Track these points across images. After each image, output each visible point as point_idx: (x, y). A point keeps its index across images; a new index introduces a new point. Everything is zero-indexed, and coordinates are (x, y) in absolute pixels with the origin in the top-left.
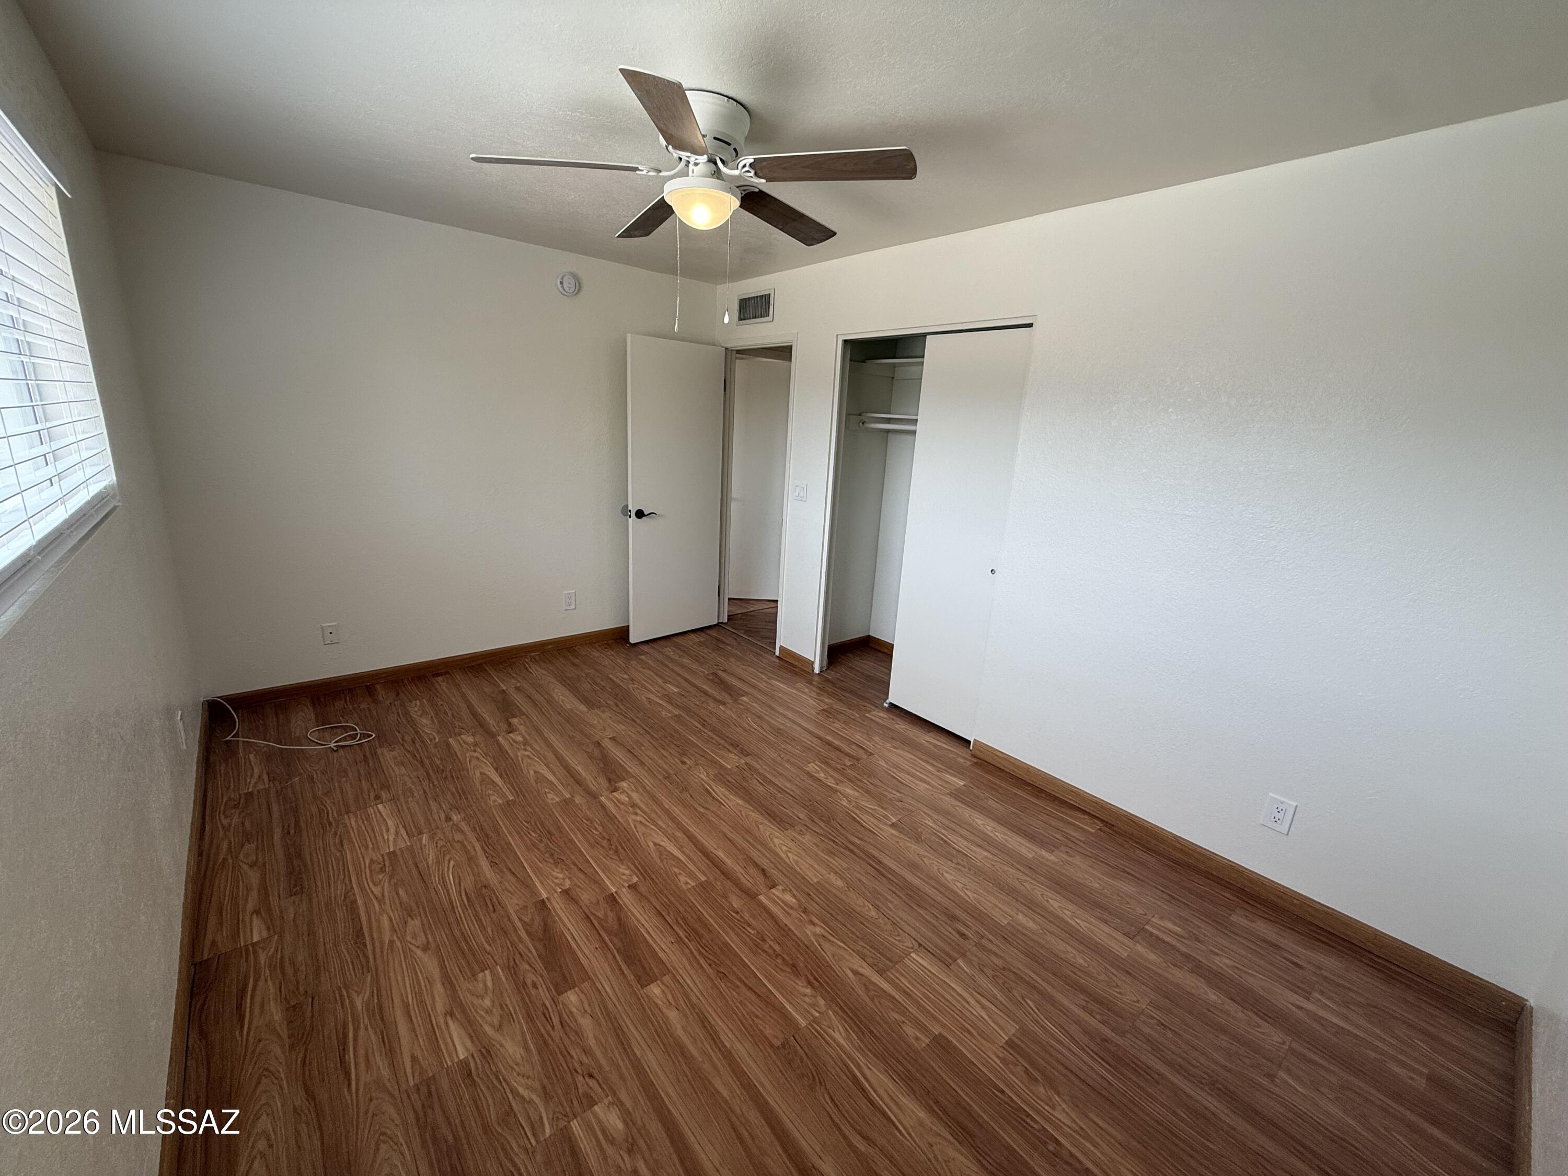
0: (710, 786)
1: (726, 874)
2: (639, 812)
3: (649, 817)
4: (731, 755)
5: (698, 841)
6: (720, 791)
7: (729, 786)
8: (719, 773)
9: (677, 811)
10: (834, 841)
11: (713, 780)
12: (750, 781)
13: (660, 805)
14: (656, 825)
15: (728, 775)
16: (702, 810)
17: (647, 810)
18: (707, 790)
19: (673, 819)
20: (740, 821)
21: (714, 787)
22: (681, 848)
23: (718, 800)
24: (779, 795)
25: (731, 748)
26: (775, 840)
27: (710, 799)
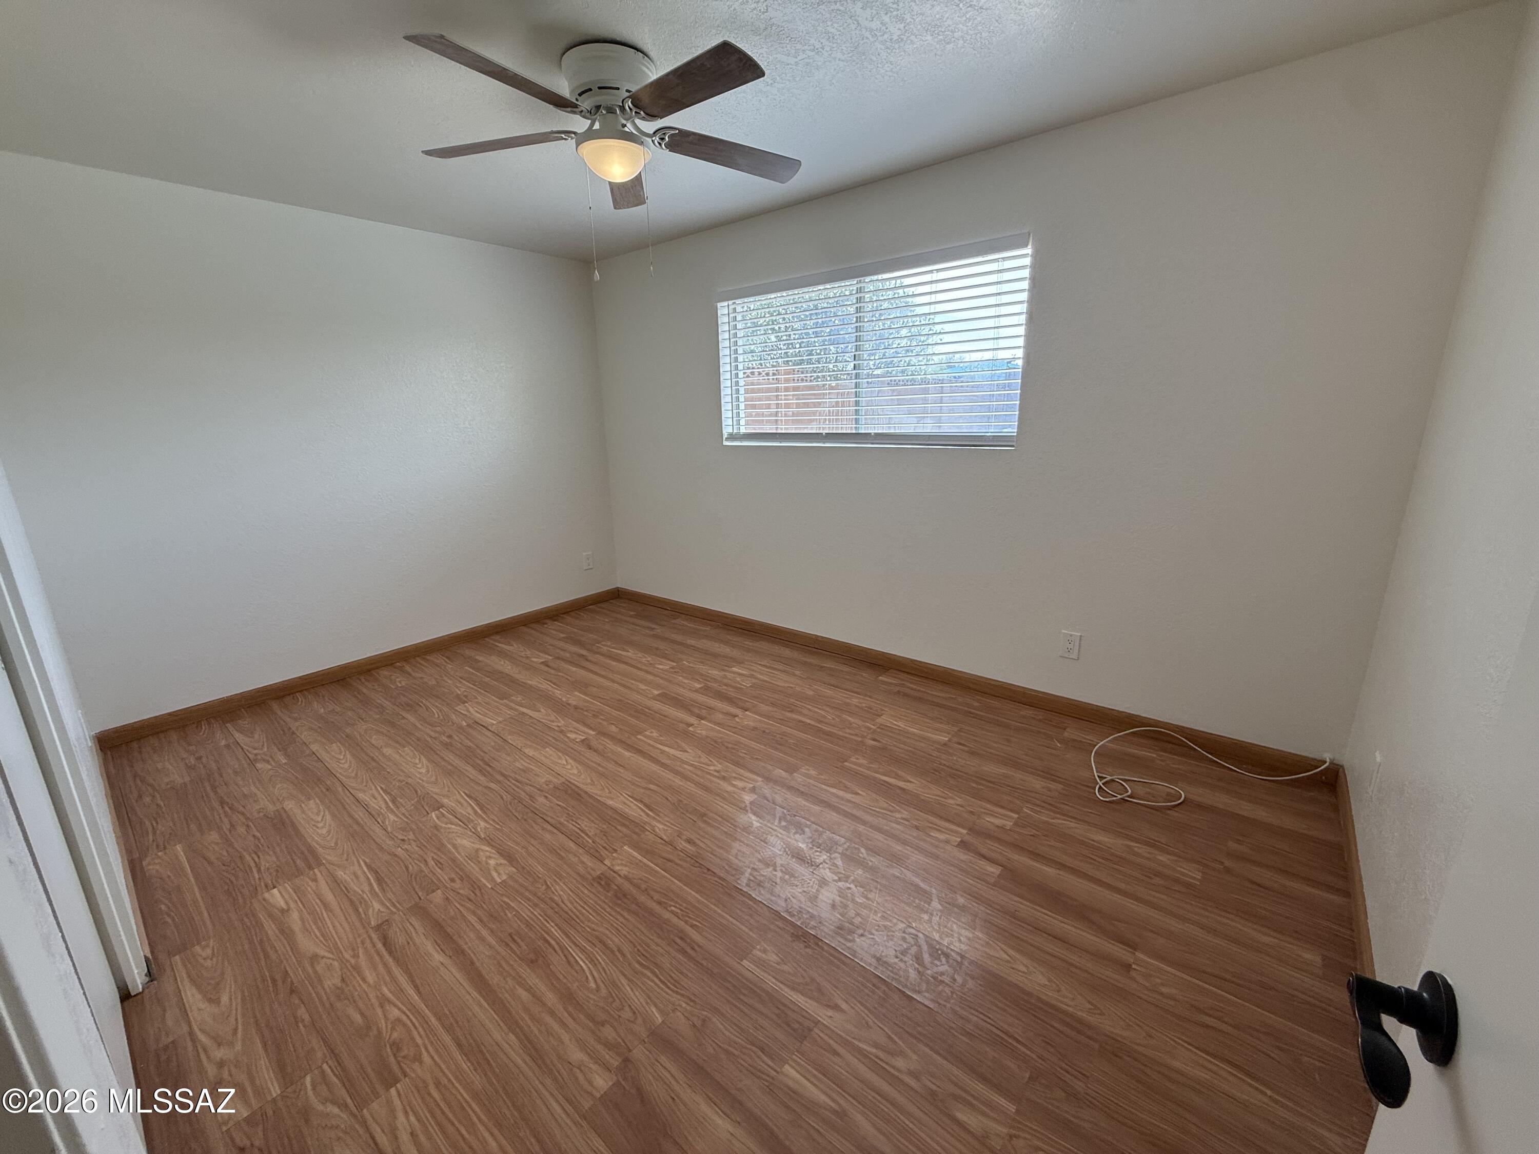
0: (647, 815)
1: (621, 742)
2: (716, 774)
3: (703, 771)
4: (624, 871)
5: (649, 760)
6: (634, 811)
7: (624, 819)
8: (639, 835)
9: (678, 781)
10: (517, 781)
11: (645, 823)
12: (598, 832)
13: (697, 784)
14: (692, 765)
15: (626, 836)
16: (652, 787)
17: (708, 776)
18: (651, 810)
19: (677, 773)
20: (610, 783)
21: (642, 814)
22: (663, 752)
23: (636, 799)
24: (562, 820)
25: (627, 886)
26: (575, 772)
27: (647, 800)
